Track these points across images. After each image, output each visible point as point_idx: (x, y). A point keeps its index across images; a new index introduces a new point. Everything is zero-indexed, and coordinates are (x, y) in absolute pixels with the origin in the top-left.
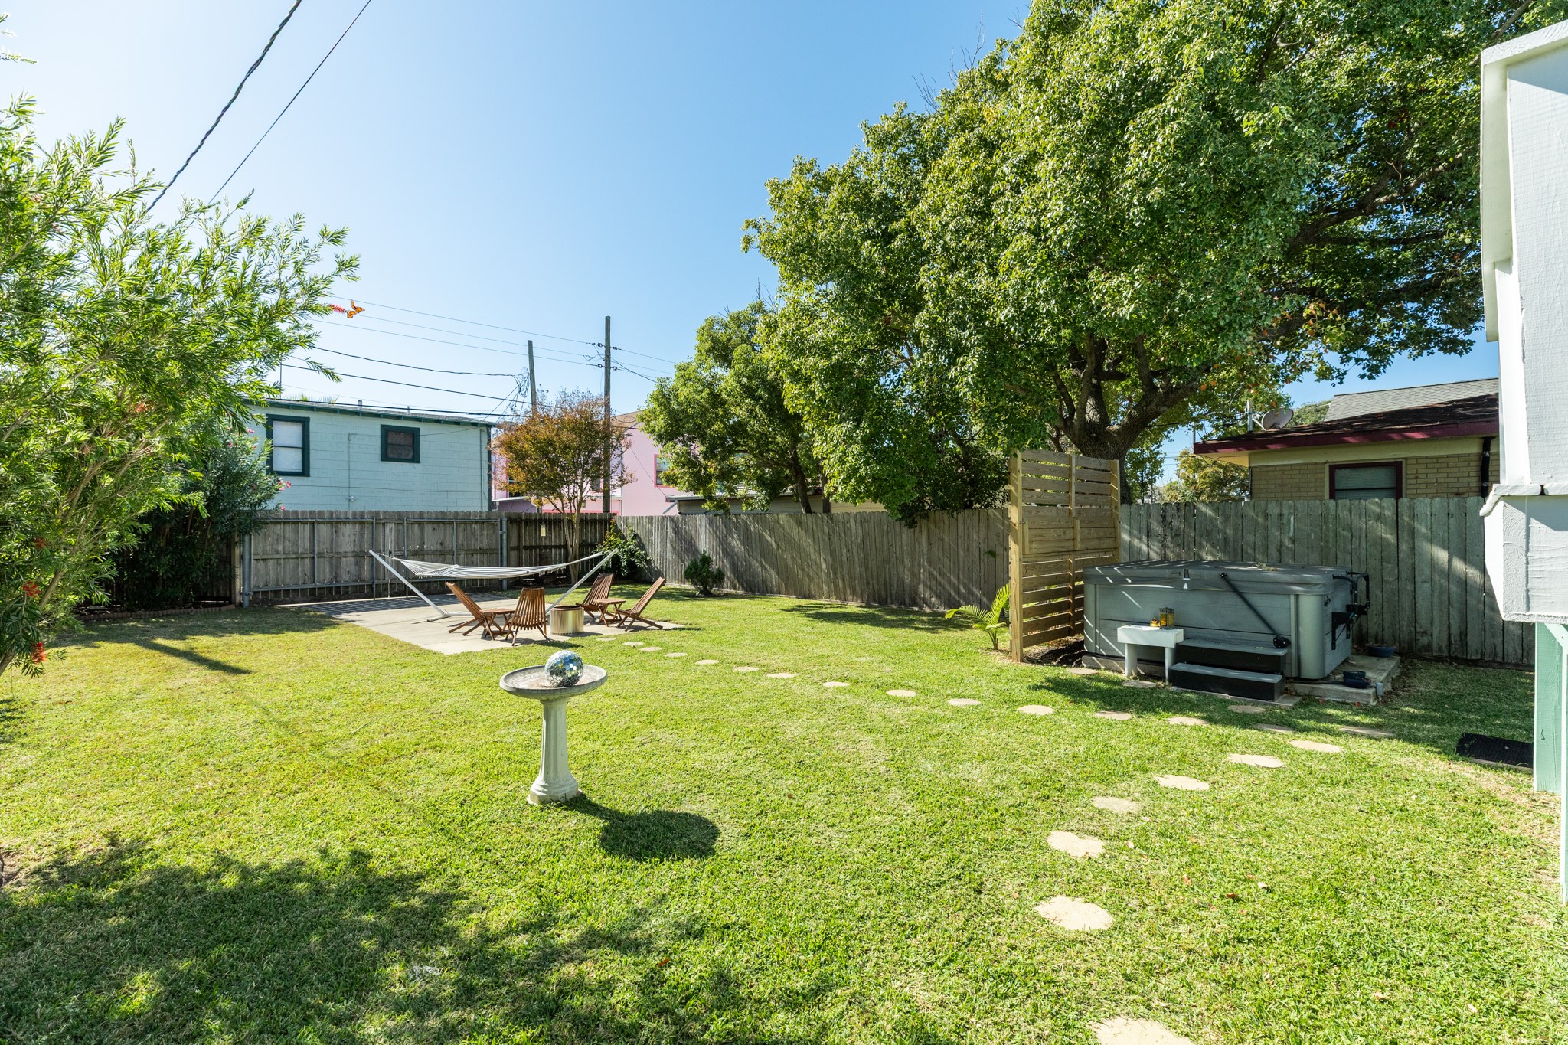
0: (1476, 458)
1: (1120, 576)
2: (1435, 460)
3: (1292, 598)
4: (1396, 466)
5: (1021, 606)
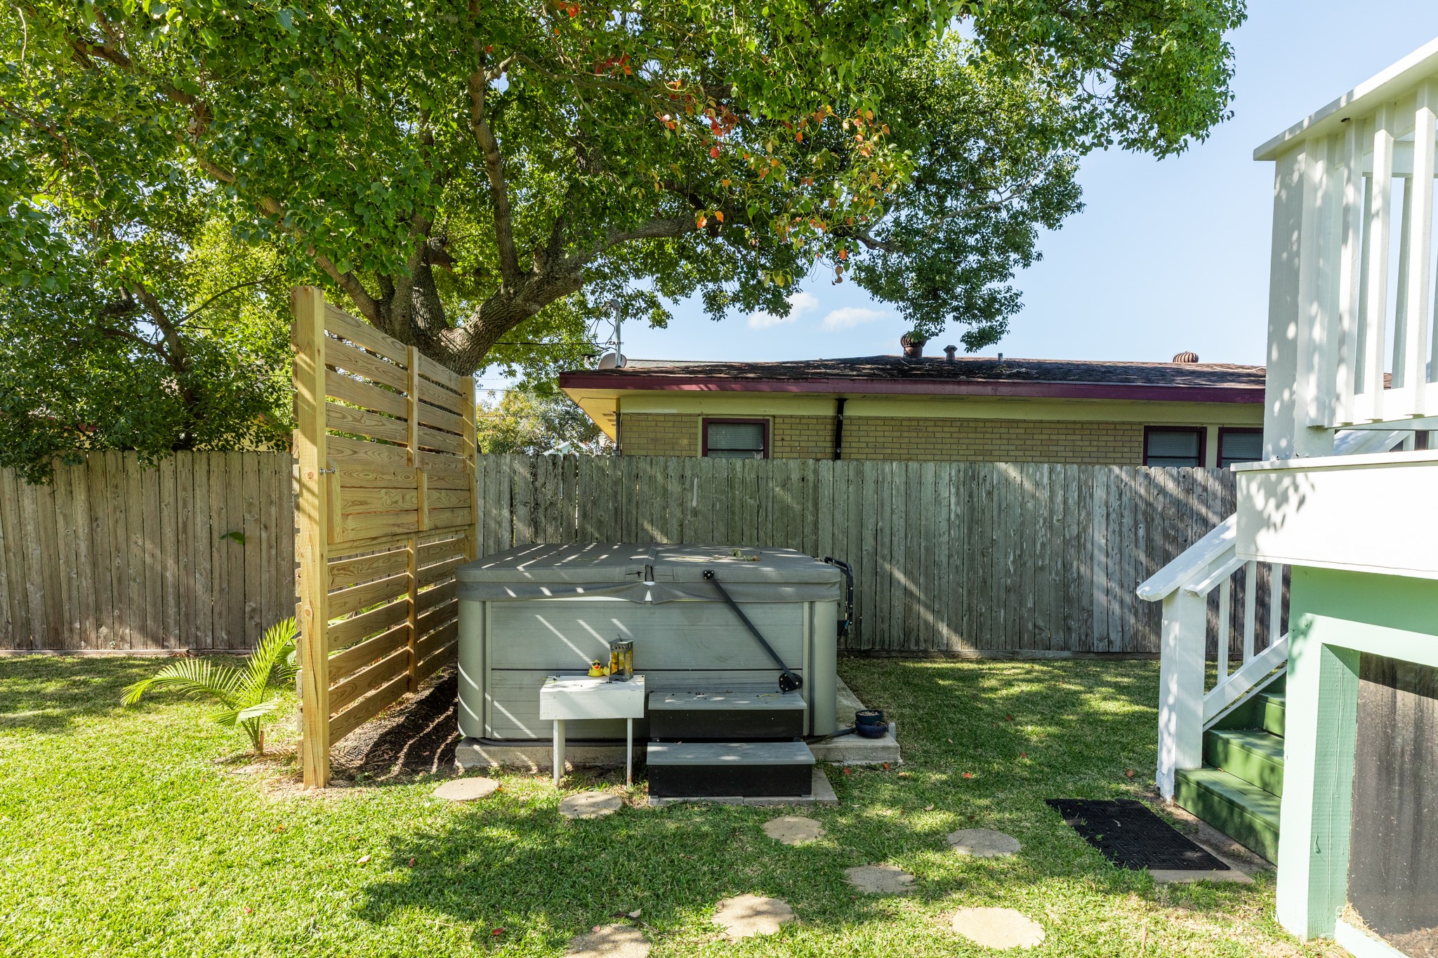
0: (830, 421)
1: (529, 583)
2: (798, 420)
3: (806, 606)
4: (762, 425)
5: (324, 656)
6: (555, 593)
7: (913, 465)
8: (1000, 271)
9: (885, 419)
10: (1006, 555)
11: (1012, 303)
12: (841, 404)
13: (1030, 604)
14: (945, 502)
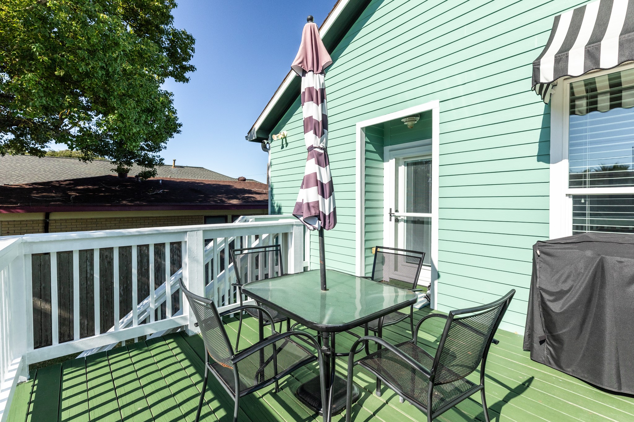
0: (42, 222)
2: (19, 223)
9: (77, 219)
12: (47, 216)
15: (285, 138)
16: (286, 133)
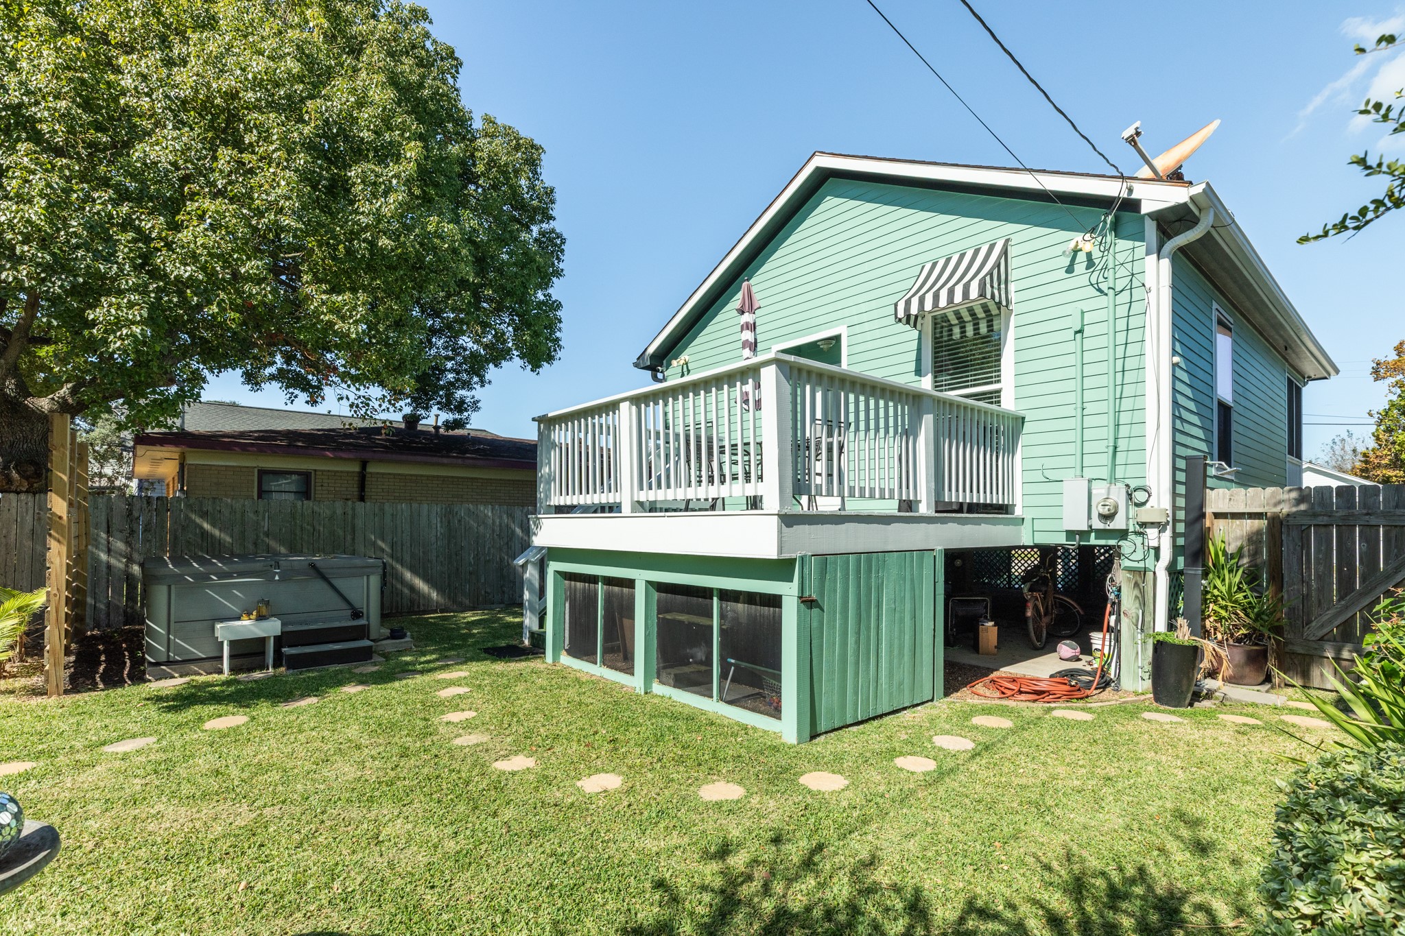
0: (357, 475)
1: (201, 573)
2: (333, 474)
3: (365, 578)
4: (306, 475)
6: (219, 578)
7: (415, 505)
8: (467, 385)
9: (394, 475)
10: (469, 555)
11: (475, 406)
12: (364, 465)
13: (483, 581)
14: (434, 526)
15: (687, 364)
16: (687, 358)
